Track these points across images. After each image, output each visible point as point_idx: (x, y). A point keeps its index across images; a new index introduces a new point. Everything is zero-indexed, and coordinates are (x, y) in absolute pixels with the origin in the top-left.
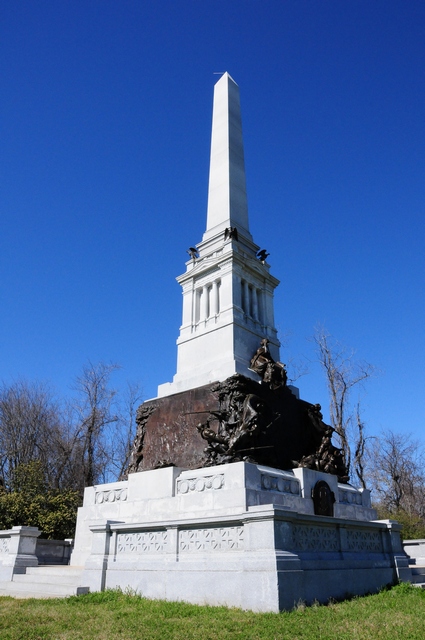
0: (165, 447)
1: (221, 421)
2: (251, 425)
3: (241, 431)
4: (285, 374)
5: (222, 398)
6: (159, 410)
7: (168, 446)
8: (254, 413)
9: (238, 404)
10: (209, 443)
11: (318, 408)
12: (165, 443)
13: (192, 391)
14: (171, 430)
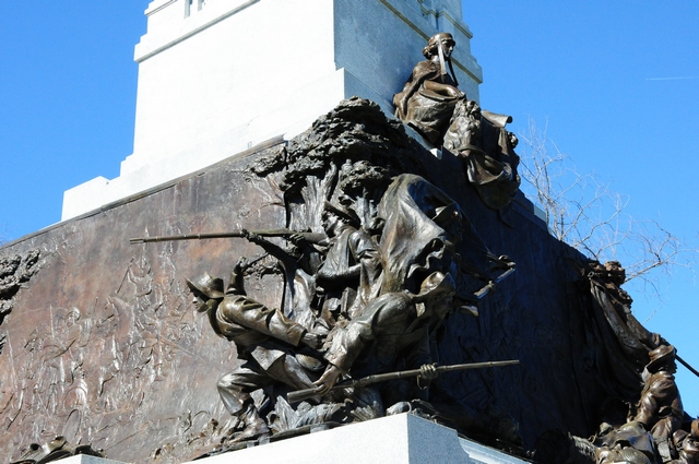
0: (71, 394)
1: (289, 277)
2: (420, 276)
3: (376, 299)
4: (511, 145)
5: (293, 194)
6: (58, 263)
7: (83, 389)
8: (428, 230)
9: (359, 206)
10: (244, 353)
11: (618, 276)
12: (71, 378)
13: (180, 184)
14: (98, 330)
